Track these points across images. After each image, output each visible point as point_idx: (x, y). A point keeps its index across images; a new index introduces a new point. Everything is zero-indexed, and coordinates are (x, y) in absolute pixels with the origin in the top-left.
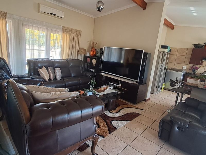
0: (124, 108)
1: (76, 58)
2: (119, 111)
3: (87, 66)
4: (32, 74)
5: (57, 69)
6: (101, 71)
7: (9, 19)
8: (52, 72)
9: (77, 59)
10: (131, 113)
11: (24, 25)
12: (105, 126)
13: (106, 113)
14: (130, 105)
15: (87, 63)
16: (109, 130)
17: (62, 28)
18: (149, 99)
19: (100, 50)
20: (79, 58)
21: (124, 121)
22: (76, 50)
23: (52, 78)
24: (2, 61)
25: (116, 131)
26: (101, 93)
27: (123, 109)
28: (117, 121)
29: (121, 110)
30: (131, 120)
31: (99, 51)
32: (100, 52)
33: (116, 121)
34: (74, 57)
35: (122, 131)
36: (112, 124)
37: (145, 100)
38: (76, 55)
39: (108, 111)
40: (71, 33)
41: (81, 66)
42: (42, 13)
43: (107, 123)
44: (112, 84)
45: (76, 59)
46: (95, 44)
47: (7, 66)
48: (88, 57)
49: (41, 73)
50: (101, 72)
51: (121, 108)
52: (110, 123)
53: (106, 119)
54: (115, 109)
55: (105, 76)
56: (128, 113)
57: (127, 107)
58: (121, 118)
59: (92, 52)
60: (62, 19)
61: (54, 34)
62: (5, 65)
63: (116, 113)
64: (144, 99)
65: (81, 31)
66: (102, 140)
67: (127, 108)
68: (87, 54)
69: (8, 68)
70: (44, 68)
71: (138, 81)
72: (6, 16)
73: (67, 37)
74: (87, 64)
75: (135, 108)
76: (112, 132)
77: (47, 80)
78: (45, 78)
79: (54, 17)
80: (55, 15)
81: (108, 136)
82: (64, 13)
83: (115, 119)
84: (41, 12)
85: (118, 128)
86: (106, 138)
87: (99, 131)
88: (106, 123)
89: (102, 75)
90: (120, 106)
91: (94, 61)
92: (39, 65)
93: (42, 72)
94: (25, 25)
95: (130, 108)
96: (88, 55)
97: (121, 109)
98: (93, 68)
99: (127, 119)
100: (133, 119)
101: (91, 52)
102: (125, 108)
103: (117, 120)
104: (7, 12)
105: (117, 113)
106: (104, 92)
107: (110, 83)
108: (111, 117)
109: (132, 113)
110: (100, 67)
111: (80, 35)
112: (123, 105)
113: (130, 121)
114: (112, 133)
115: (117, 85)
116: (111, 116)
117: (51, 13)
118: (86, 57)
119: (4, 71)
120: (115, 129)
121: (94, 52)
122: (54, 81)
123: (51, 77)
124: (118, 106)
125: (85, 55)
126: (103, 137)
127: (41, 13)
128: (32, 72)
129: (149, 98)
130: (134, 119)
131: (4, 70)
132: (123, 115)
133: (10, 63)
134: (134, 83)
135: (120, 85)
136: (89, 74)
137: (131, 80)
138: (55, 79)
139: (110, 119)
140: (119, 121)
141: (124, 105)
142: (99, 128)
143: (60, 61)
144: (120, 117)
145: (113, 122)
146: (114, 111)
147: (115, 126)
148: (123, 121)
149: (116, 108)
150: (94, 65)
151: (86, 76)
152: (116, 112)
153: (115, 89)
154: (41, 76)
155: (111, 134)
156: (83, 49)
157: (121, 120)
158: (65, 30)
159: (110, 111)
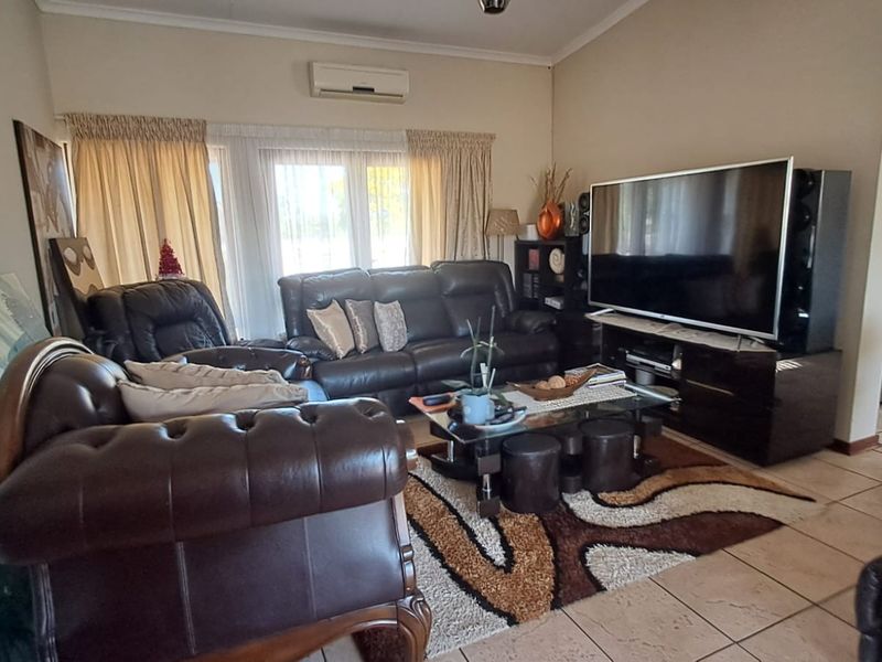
0: (687, 484)
1: (480, 257)
2: (650, 499)
3: (533, 288)
4: (295, 332)
5: (381, 307)
6: (591, 303)
7: (215, 143)
8: (362, 319)
9: (484, 261)
10: (720, 512)
11: (265, 156)
12: (543, 565)
13: (571, 505)
14: (730, 471)
15: (530, 272)
16: (556, 591)
17: (405, 139)
18: (871, 442)
19: (577, 203)
20: (493, 256)
21: (661, 555)
22: (477, 221)
23: (362, 346)
24: (194, 292)
25: (594, 597)
26: (550, 402)
27: (680, 489)
28: (622, 549)
29: (665, 494)
30: (711, 551)
31: (573, 208)
32: (581, 213)
33: (612, 548)
34: (471, 252)
35: (629, 604)
36: (584, 561)
37: (843, 448)
38: (476, 244)
39: (592, 493)
40: (446, 151)
41: (496, 287)
42: (324, 97)
43: (560, 553)
44: (642, 363)
45: (479, 261)
46: (558, 184)
47: (210, 310)
48: (533, 245)
49: (321, 327)
50: (589, 306)
51: (670, 483)
52: (572, 557)
53: (561, 532)
54: (628, 486)
55: (605, 325)
56: (703, 508)
57: (707, 479)
58: (648, 532)
59: (544, 220)
60: (402, 103)
61: (378, 168)
62: (206, 304)
63: (630, 506)
64: (832, 442)
65: (492, 137)
66: (501, 636)
67: (703, 483)
68: (525, 231)
69: (213, 315)
70: (335, 305)
71: (774, 336)
72: (204, 133)
73: (432, 173)
74: (530, 276)
75: (756, 488)
76: (570, 602)
77: (342, 354)
78: (333, 344)
79: (372, 100)
80: (373, 90)
81: (538, 622)
82: (406, 73)
83: (612, 537)
84: (317, 91)
85: (610, 587)
86: (524, 627)
87: (503, 589)
88: (555, 555)
89: (593, 322)
90: (669, 471)
91: (557, 261)
92: (321, 298)
93: (323, 324)
94: (267, 154)
95: (725, 483)
96: (531, 235)
97: (667, 489)
98: (556, 293)
99: (685, 541)
100: (722, 547)
101: (541, 220)
102: (691, 487)
103: (618, 545)
104: (206, 119)
105: (636, 505)
106: (570, 398)
107: (628, 356)
108: (594, 526)
109: (727, 512)
110: (584, 286)
111: (486, 154)
112: (685, 467)
113: (696, 554)
114: (569, 609)
115: (664, 366)
116: (598, 521)
117: (356, 89)
118: (522, 248)
119: (201, 327)
120: (594, 589)
121: (552, 220)
122: (369, 357)
123: (359, 342)
124: (655, 474)
125: (521, 238)
126: (512, 621)
127: (320, 96)
128: (294, 323)
129: (873, 434)
130: (729, 545)
131: (202, 324)
132: (666, 517)
133: (227, 299)
134: (756, 347)
135: (677, 364)
136: (532, 322)
137: (735, 335)
138: (375, 348)
139: (584, 536)
140: (634, 547)
141: (693, 469)
142: (506, 572)
143: (405, 273)
144: (641, 531)
145: (594, 553)
146: (622, 494)
147: (595, 573)
148: (655, 553)
149: (638, 483)
150: (562, 278)
151: (520, 330)
152: (629, 502)
153: (658, 388)
154: (319, 339)
155: (558, 612)
156: (502, 212)
157: (644, 543)
158: (419, 144)
159: (603, 495)
